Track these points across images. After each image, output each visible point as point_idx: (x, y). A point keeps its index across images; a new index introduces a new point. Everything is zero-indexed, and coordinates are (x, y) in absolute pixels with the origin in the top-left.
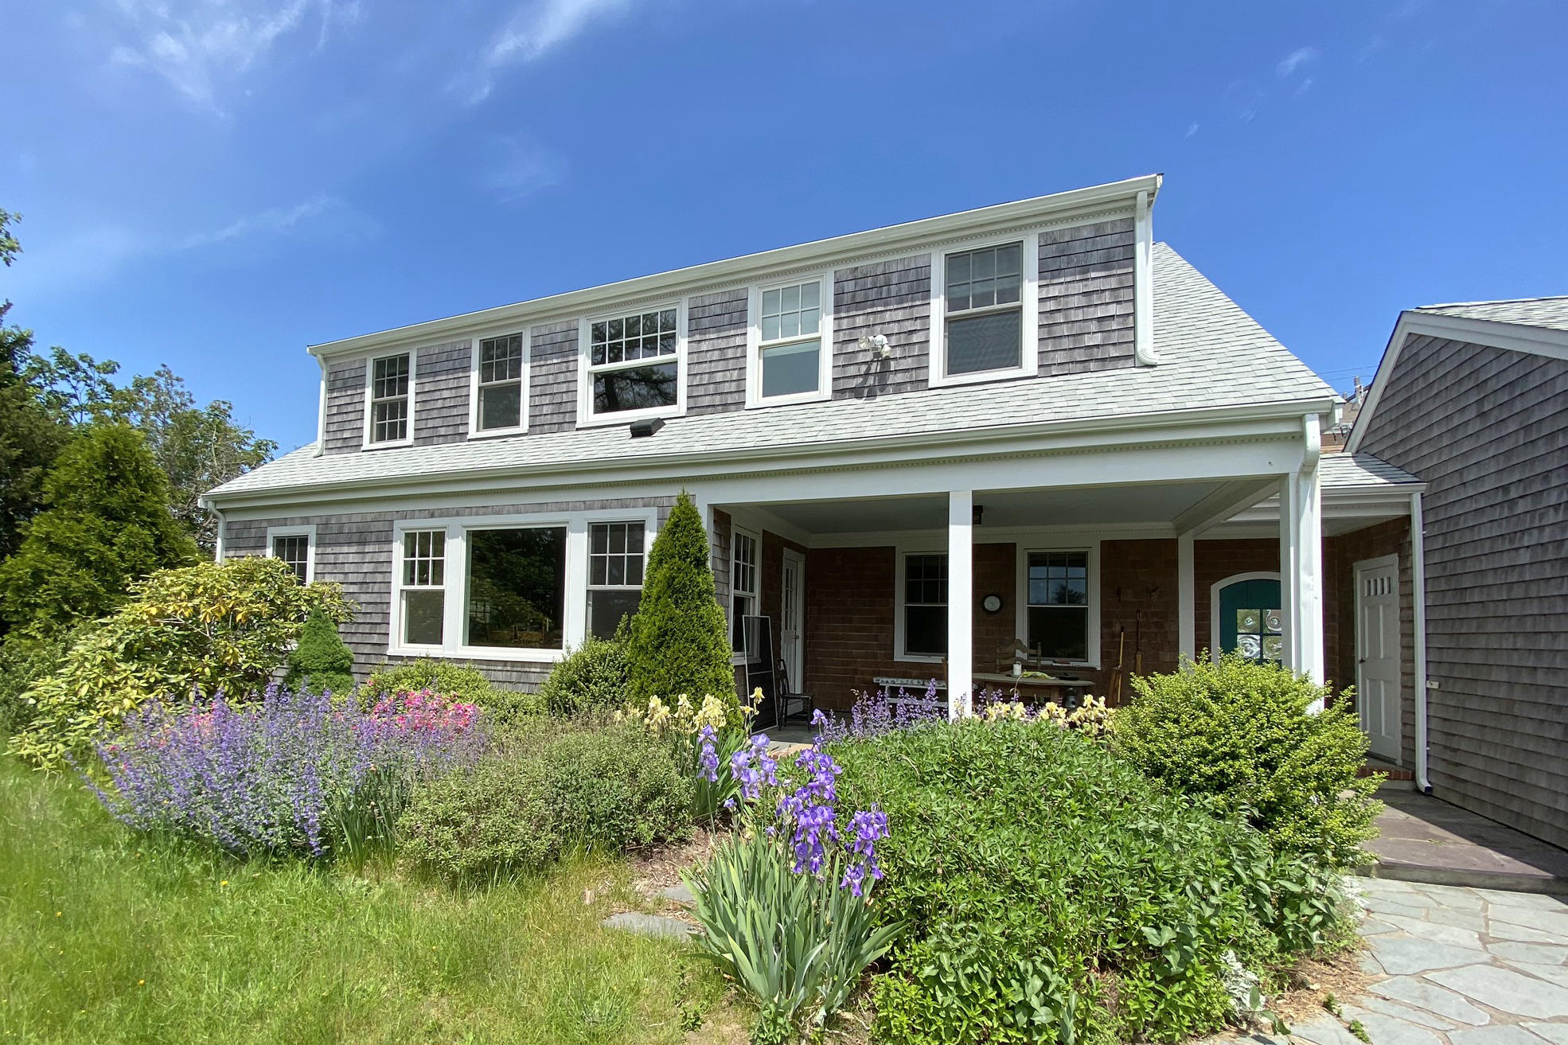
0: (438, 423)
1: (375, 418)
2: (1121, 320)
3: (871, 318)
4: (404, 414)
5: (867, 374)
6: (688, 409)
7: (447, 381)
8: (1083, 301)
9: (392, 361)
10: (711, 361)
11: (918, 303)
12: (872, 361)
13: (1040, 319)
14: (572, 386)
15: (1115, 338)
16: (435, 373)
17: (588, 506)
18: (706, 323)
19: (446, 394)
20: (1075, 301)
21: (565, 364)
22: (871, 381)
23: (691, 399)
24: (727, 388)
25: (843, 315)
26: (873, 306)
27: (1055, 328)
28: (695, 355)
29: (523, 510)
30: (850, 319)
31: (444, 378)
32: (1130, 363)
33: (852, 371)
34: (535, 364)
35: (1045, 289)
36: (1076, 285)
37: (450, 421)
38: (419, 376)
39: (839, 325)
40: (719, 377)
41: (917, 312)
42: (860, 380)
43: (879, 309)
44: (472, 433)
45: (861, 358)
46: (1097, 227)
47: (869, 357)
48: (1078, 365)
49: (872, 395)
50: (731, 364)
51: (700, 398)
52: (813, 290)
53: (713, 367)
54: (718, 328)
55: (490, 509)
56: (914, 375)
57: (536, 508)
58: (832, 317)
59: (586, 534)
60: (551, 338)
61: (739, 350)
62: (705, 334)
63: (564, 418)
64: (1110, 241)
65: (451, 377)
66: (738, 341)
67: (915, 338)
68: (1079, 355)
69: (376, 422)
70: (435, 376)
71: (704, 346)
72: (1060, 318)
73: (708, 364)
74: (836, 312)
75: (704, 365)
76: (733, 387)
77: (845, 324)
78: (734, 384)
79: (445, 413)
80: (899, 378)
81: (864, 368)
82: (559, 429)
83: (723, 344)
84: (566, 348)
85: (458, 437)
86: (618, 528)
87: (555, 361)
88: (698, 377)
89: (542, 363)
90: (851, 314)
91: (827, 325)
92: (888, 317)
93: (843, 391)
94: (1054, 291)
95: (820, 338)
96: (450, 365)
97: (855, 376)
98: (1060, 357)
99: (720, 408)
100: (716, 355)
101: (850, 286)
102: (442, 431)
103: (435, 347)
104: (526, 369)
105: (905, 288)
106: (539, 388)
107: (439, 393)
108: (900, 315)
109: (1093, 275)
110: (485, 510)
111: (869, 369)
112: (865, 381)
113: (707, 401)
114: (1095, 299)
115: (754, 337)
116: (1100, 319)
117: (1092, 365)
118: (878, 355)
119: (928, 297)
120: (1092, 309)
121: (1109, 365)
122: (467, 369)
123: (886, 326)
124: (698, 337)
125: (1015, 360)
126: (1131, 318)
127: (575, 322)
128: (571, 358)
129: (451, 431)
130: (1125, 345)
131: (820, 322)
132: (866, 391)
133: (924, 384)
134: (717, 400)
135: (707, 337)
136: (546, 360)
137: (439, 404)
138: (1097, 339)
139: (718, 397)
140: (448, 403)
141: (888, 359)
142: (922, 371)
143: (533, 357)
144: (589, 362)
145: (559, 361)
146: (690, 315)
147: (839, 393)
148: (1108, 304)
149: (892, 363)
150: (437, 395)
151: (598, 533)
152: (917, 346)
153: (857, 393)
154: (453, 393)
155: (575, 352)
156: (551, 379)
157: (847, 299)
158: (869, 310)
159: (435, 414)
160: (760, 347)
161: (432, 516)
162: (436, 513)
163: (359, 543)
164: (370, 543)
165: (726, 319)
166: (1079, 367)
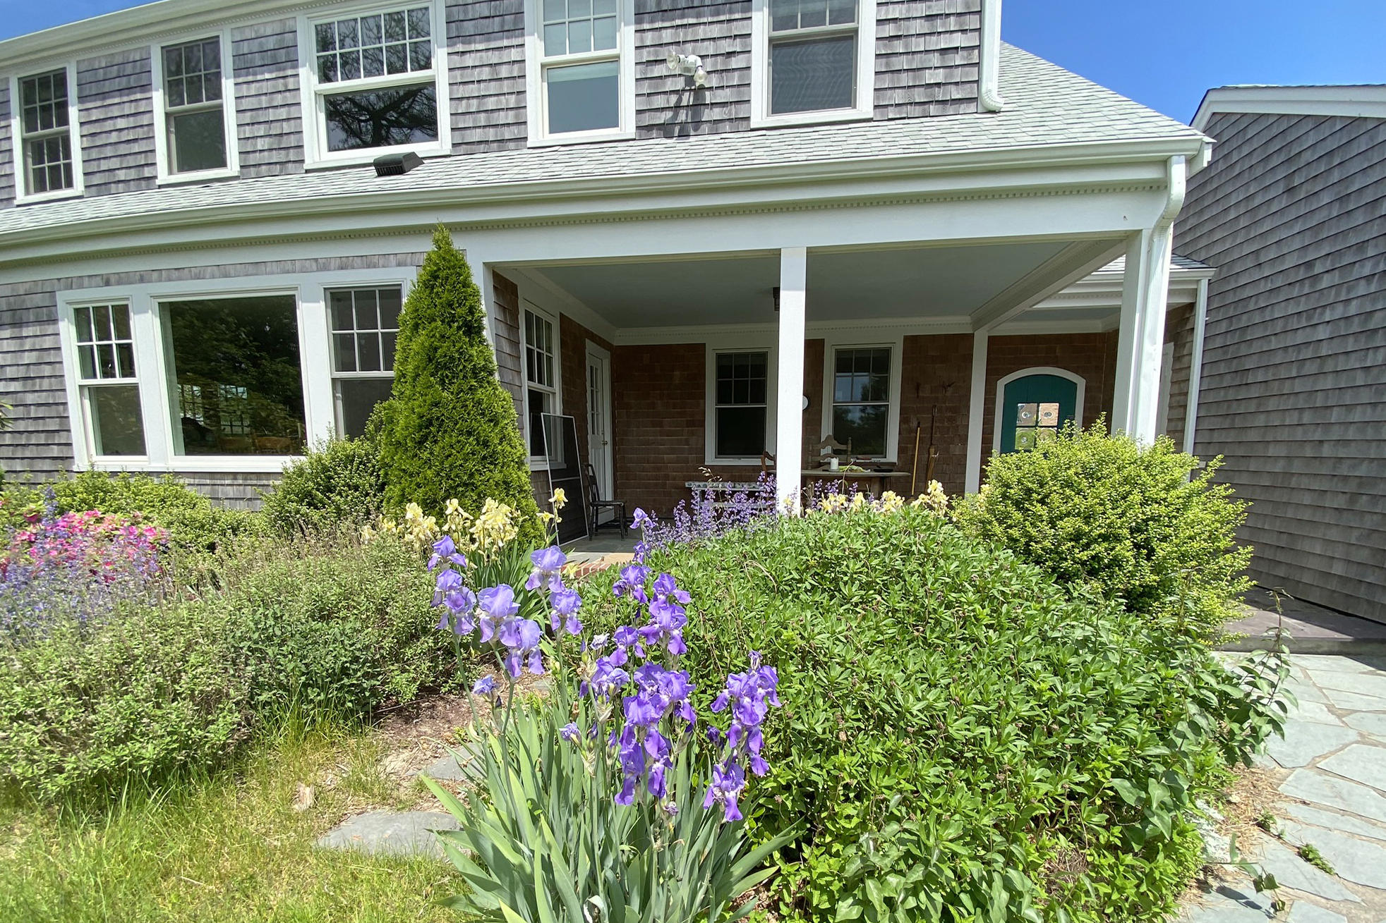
0: (114, 164)
1: (30, 161)
2: (965, 53)
3: (681, 32)
4: (68, 155)
5: (678, 107)
6: (454, 145)
7: (120, 105)
8: (926, 28)
9: (44, 81)
10: (479, 82)
11: (737, 16)
12: (684, 90)
13: (877, 47)
14: (293, 112)
15: (958, 75)
16: (104, 95)
17: (323, 266)
18: (469, 28)
19: (121, 123)
20: (919, 27)
21: (281, 81)
22: (682, 117)
23: (457, 133)
24: (502, 118)
25: (646, 26)
26: (683, 17)
27: (894, 59)
28: (458, 73)
29: (232, 272)
30: (656, 33)
31: (116, 100)
32: (972, 107)
33: (659, 101)
34: (240, 80)
35: (884, 8)
37: (131, 161)
38: (81, 99)
39: (642, 40)
40: (491, 103)
41: (737, 28)
42: (669, 114)
43: (692, 21)
44: (163, 176)
45: (670, 85)
47: (680, 84)
48: (917, 107)
49: (684, 135)
50: (506, 86)
51: (468, 132)
53: (483, 89)
54: (487, 35)
55: (186, 270)
56: (733, 112)
57: (251, 269)
58: (633, 28)
59: (323, 304)
60: (260, 44)
61: (516, 66)
62: (470, 43)
63: (287, 155)
65: (125, 99)
66: (514, 55)
67: (735, 63)
68: (919, 95)
69: (31, 167)
70: (104, 99)
71: (469, 60)
72: (899, 47)
73: (476, 85)
74: (638, 22)
75: (471, 86)
76: (510, 117)
78: (511, 113)
79: (123, 149)
80: (717, 114)
81: (673, 99)
82: (281, 171)
83: (494, 58)
84: (282, 59)
85: (143, 183)
86: (365, 295)
87: (267, 76)
88: (464, 102)
89: (250, 78)
90: (657, 25)
91: (627, 38)
92: (701, 32)
93: (650, 128)
94: (894, 12)
95: (618, 57)
96: (123, 82)
97: (663, 109)
98: (898, 97)
99: (495, 145)
100: (486, 73)
102: (122, 175)
103: (100, 58)
104: (228, 86)
106: (249, 114)
107: (110, 122)
108: (715, 31)
110: (178, 274)
111: (680, 100)
112: (676, 115)
113: (476, 135)
114: (939, 25)
115: (534, 51)
116: (944, 51)
117: (933, 109)
118: (690, 80)
119: (749, 10)
120: (934, 38)
121: (951, 109)
122: (146, 87)
123: (699, 44)
124: (460, 48)
125: (847, 99)
126: (976, 51)
127: (291, 22)
128: (289, 72)
129: (133, 174)
130: (968, 85)
131: (618, 34)
132: (677, 129)
133: (745, 123)
134: (491, 134)
135: (473, 47)
136: (255, 74)
137: (114, 137)
138: (939, 76)
139: (492, 130)
140: (125, 136)
141: (702, 88)
142: (743, 106)
143: (237, 71)
144: (315, 78)
145: (274, 75)
146: (448, 16)
147: (645, 130)
148: (952, 32)
149: (707, 93)
150: (108, 125)
151: (339, 300)
152: (736, 74)
153: (666, 130)
154: (131, 122)
155: (294, 63)
156: (264, 101)
157: (651, 4)
158: (678, 22)
159: (109, 151)
160: (543, 66)
161: (107, 283)
162: (113, 280)
163: (14, 325)
164: (28, 323)
165: (496, 24)
166: (917, 110)
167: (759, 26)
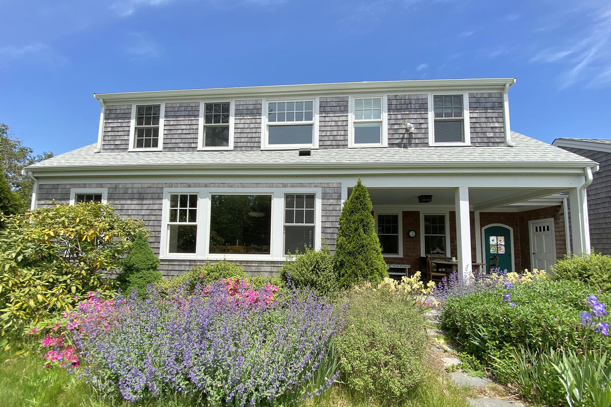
0: (179, 141)
1: (136, 135)
2: (499, 129)
3: (404, 116)
4: (157, 135)
5: (403, 138)
6: (320, 146)
7: (184, 122)
8: (486, 120)
9: (149, 108)
10: (331, 126)
11: (423, 112)
12: (405, 133)
13: (470, 125)
14: (258, 130)
15: (498, 135)
16: (177, 116)
17: (285, 186)
18: (328, 109)
19: (183, 127)
20: (483, 120)
21: (254, 120)
22: (405, 141)
23: (321, 142)
24: (338, 138)
25: (392, 113)
26: (404, 111)
27: (476, 129)
28: (323, 123)
29: (247, 186)
30: (395, 116)
31: (182, 119)
32: (503, 145)
33: (396, 136)
34: (237, 118)
35: (472, 114)
36: (483, 114)
37: (186, 141)
38: (166, 116)
39: (390, 117)
40: (335, 133)
41: (423, 116)
42: (400, 140)
43: (407, 113)
44: (200, 146)
45: (400, 131)
46: (489, 94)
47: (404, 131)
49: (405, 147)
50: (341, 128)
51: (326, 142)
52: (378, 102)
53: (332, 128)
54: (334, 112)
55: (226, 184)
56: (423, 141)
57: (255, 185)
58: (387, 113)
59: (283, 199)
60: (247, 107)
61: (345, 122)
62: (328, 114)
63: (254, 144)
64: (494, 100)
65: (187, 119)
66: (344, 118)
67: (423, 126)
68: (485, 140)
69: (137, 138)
70: (177, 118)
71: (327, 119)
72: (478, 125)
73: (329, 127)
74: (389, 112)
75: (327, 127)
77: (393, 117)
78: (342, 137)
79: (183, 136)
80: (417, 141)
81: (401, 136)
82: (251, 149)
83: (337, 119)
84: (256, 112)
85: (191, 149)
86: (300, 197)
87: (249, 117)
88: (324, 132)
89: (241, 118)
90: (395, 113)
91: (385, 117)
92: (411, 116)
93: (393, 144)
94: (475, 115)
95: (381, 122)
96: (187, 113)
97: (398, 139)
98: (478, 140)
99: (335, 146)
100: (333, 124)
101: (394, 102)
102: (181, 145)
103: (177, 103)
104: (232, 119)
105: (417, 106)
106: (240, 129)
107: (179, 126)
108: (415, 116)
109: (489, 111)
110: (223, 185)
111: (404, 136)
112: (402, 141)
113: (329, 143)
114: (490, 120)
115: (351, 118)
116: (492, 127)
117: (490, 144)
118: (407, 130)
119: (427, 111)
120: (489, 123)
121: (496, 145)
122: (197, 116)
123: (410, 120)
124: (323, 115)
125: (462, 139)
126: (503, 128)
127: (260, 101)
128: (258, 117)
129: (187, 145)
130: (502, 138)
131: (381, 115)
132: (403, 145)
133: (427, 144)
134: (334, 143)
136: (244, 116)
137: (180, 132)
138: (491, 135)
139: (334, 142)
140: (184, 132)
141: (411, 133)
142: (426, 139)
143: (236, 115)
144: (267, 120)
145: (251, 118)
146: (320, 105)
147: (391, 145)
148: (495, 122)
149: (413, 135)
151: (290, 199)
152: (423, 130)
153: (399, 145)
154: (188, 127)
155: (260, 114)
156: (246, 126)
157: (393, 107)
158: (403, 113)
159: (176, 136)
160: (354, 122)
161: (189, 186)
162: (192, 185)
163: (139, 199)
164: (146, 199)
165: (338, 109)
166: (485, 144)
167: (431, 116)
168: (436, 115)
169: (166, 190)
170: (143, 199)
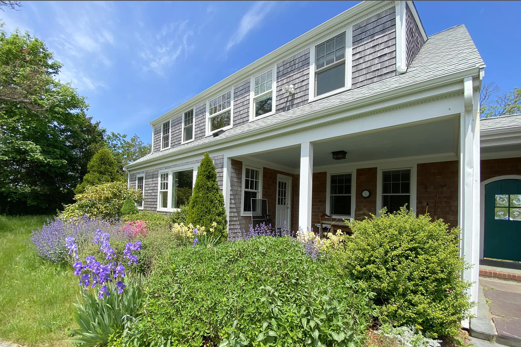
0: (175, 141)
1: (163, 142)
2: (389, 55)
3: (289, 79)
4: (169, 139)
5: (287, 101)
6: (234, 125)
7: (177, 128)
8: (372, 50)
9: (167, 124)
10: (239, 107)
11: (305, 69)
12: (289, 96)
13: (353, 64)
14: (204, 124)
15: (387, 64)
16: (175, 125)
17: (198, 162)
18: (238, 94)
19: (177, 131)
21: (203, 117)
22: (288, 104)
23: (234, 122)
25: (279, 80)
26: (289, 74)
27: (359, 66)
28: (235, 106)
30: (282, 81)
32: (394, 74)
33: (282, 101)
34: (196, 118)
35: (355, 49)
36: (369, 44)
37: (178, 140)
38: (171, 127)
39: (278, 84)
40: (242, 112)
41: (305, 73)
42: (285, 104)
43: (292, 75)
44: (182, 142)
45: (285, 96)
46: (378, 15)
47: (288, 94)
48: (369, 80)
49: (288, 110)
50: (246, 107)
51: (236, 121)
52: (270, 74)
53: (240, 109)
54: (242, 95)
55: (177, 165)
56: (303, 99)
58: (276, 82)
60: (200, 109)
61: (248, 101)
63: (203, 134)
64: (384, 20)
65: (178, 126)
66: (247, 98)
67: (304, 83)
68: (370, 76)
70: (175, 127)
71: (238, 102)
72: (361, 61)
74: (277, 80)
75: (238, 109)
76: (245, 115)
77: (280, 83)
79: (177, 137)
80: (298, 101)
81: (286, 99)
82: (201, 138)
83: (243, 100)
84: (203, 111)
87: (200, 116)
88: (236, 113)
89: (198, 117)
90: (282, 79)
91: (274, 85)
92: (295, 77)
93: (279, 110)
94: (358, 50)
95: (272, 91)
96: (178, 122)
97: (283, 103)
98: (361, 79)
99: (243, 123)
100: (242, 104)
101: (282, 69)
102: (176, 143)
103: (175, 118)
104: (194, 120)
105: (300, 64)
106: (197, 126)
107: (175, 131)
108: (299, 75)
109: (376, 37)
111: (288, 99)
113: (239, 121)
114: (377, 48)
115: (252, 96)
116: (380, 57)
117: (375, 80)
118: (290, 93)
119: (309, 66)
120: (376, 53)
121: (384, 77)
122: (182, 122)
123: (294, 81)
124: (236, 99)
125: (342, 84)
126: (395, 52)
127: (206, 102)
128: (204, 114)
129: (178, 143)
130: (391, 66)
131: (272, 85)
132: (287, 108)
133: (307, 101)
134: (241, 121)
135: (239, 99)
137: (176, 135)
138: (379, 66)
141: (294, 94)
142: (306, 96)
143: (196, 116)
144: (209, 115)
146: (234, 92)
147: (278, 110)
148: (383, 49)
149: (296, 95)
152: (304, 87)
153: (283, 109)
155: (205, 112)
156: (200, 122)
157: (281, 74)
158: (288, 76)
159: (175, 138)
160: (254, 99)
161: (166, 169)
164: (155, 178)
165: (244, 91)
166: (370, 81)
167: (312, 69)
168: (318, 66)
169: (160, 172)
170: (153, 178)
